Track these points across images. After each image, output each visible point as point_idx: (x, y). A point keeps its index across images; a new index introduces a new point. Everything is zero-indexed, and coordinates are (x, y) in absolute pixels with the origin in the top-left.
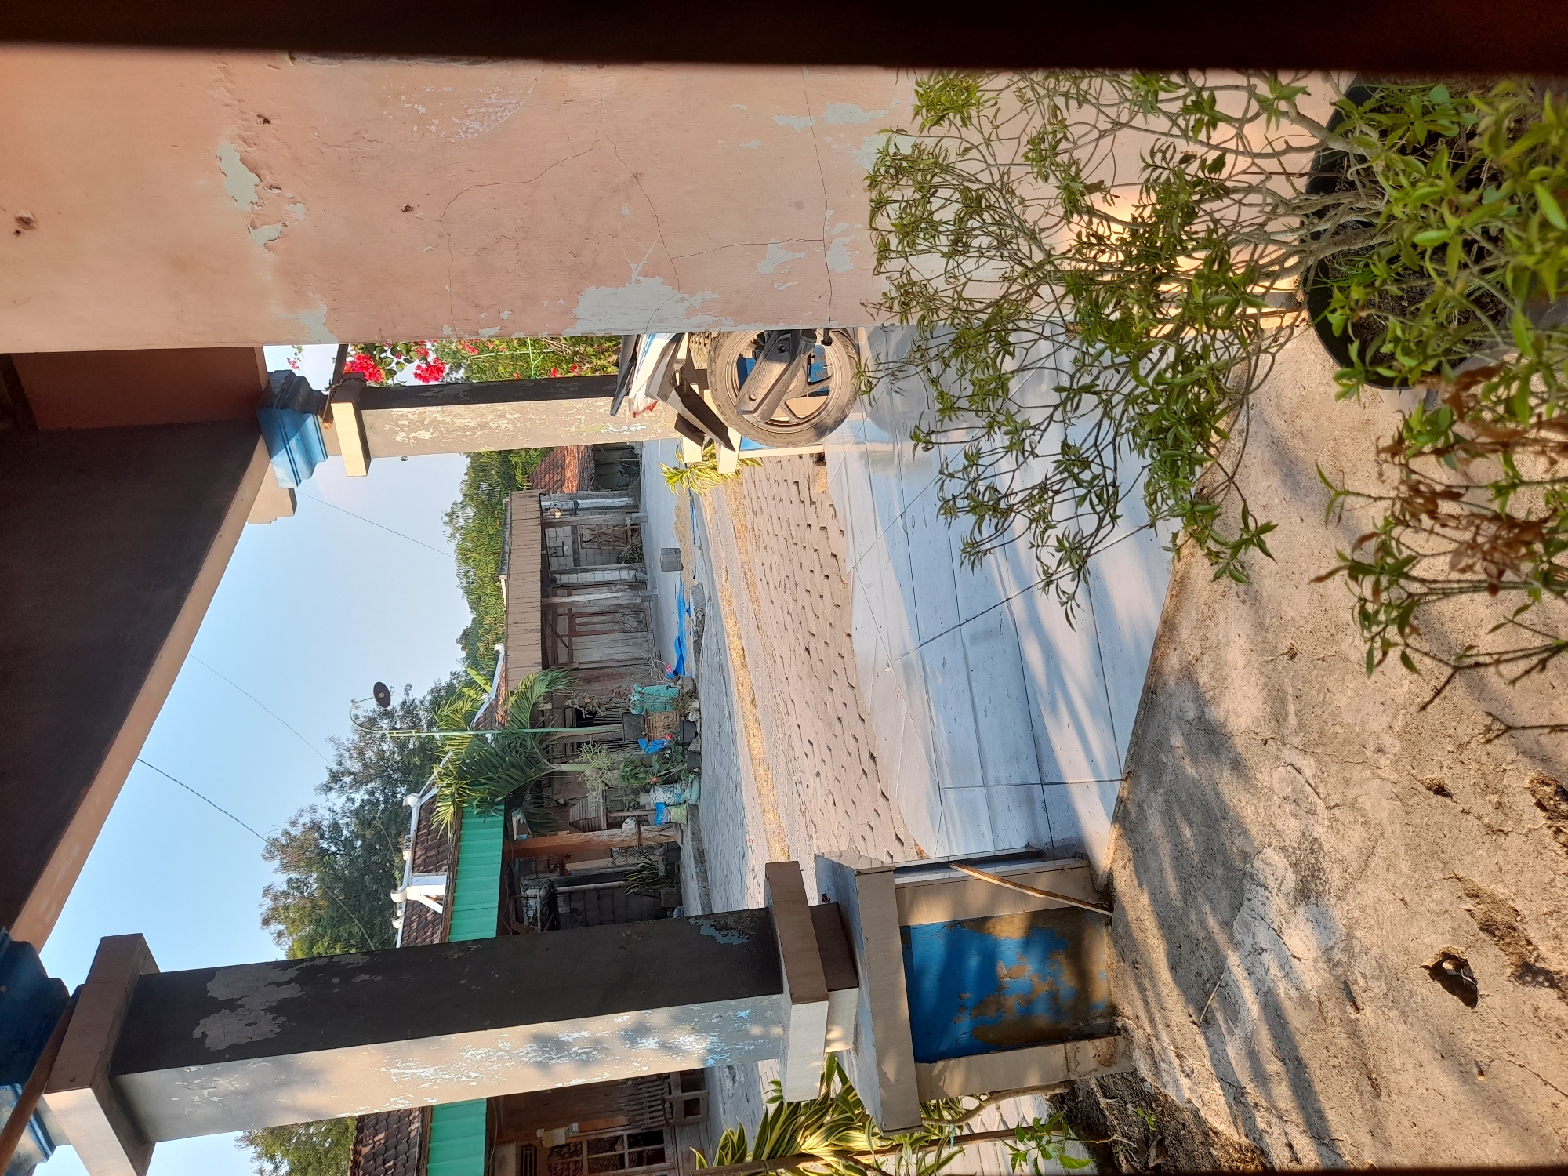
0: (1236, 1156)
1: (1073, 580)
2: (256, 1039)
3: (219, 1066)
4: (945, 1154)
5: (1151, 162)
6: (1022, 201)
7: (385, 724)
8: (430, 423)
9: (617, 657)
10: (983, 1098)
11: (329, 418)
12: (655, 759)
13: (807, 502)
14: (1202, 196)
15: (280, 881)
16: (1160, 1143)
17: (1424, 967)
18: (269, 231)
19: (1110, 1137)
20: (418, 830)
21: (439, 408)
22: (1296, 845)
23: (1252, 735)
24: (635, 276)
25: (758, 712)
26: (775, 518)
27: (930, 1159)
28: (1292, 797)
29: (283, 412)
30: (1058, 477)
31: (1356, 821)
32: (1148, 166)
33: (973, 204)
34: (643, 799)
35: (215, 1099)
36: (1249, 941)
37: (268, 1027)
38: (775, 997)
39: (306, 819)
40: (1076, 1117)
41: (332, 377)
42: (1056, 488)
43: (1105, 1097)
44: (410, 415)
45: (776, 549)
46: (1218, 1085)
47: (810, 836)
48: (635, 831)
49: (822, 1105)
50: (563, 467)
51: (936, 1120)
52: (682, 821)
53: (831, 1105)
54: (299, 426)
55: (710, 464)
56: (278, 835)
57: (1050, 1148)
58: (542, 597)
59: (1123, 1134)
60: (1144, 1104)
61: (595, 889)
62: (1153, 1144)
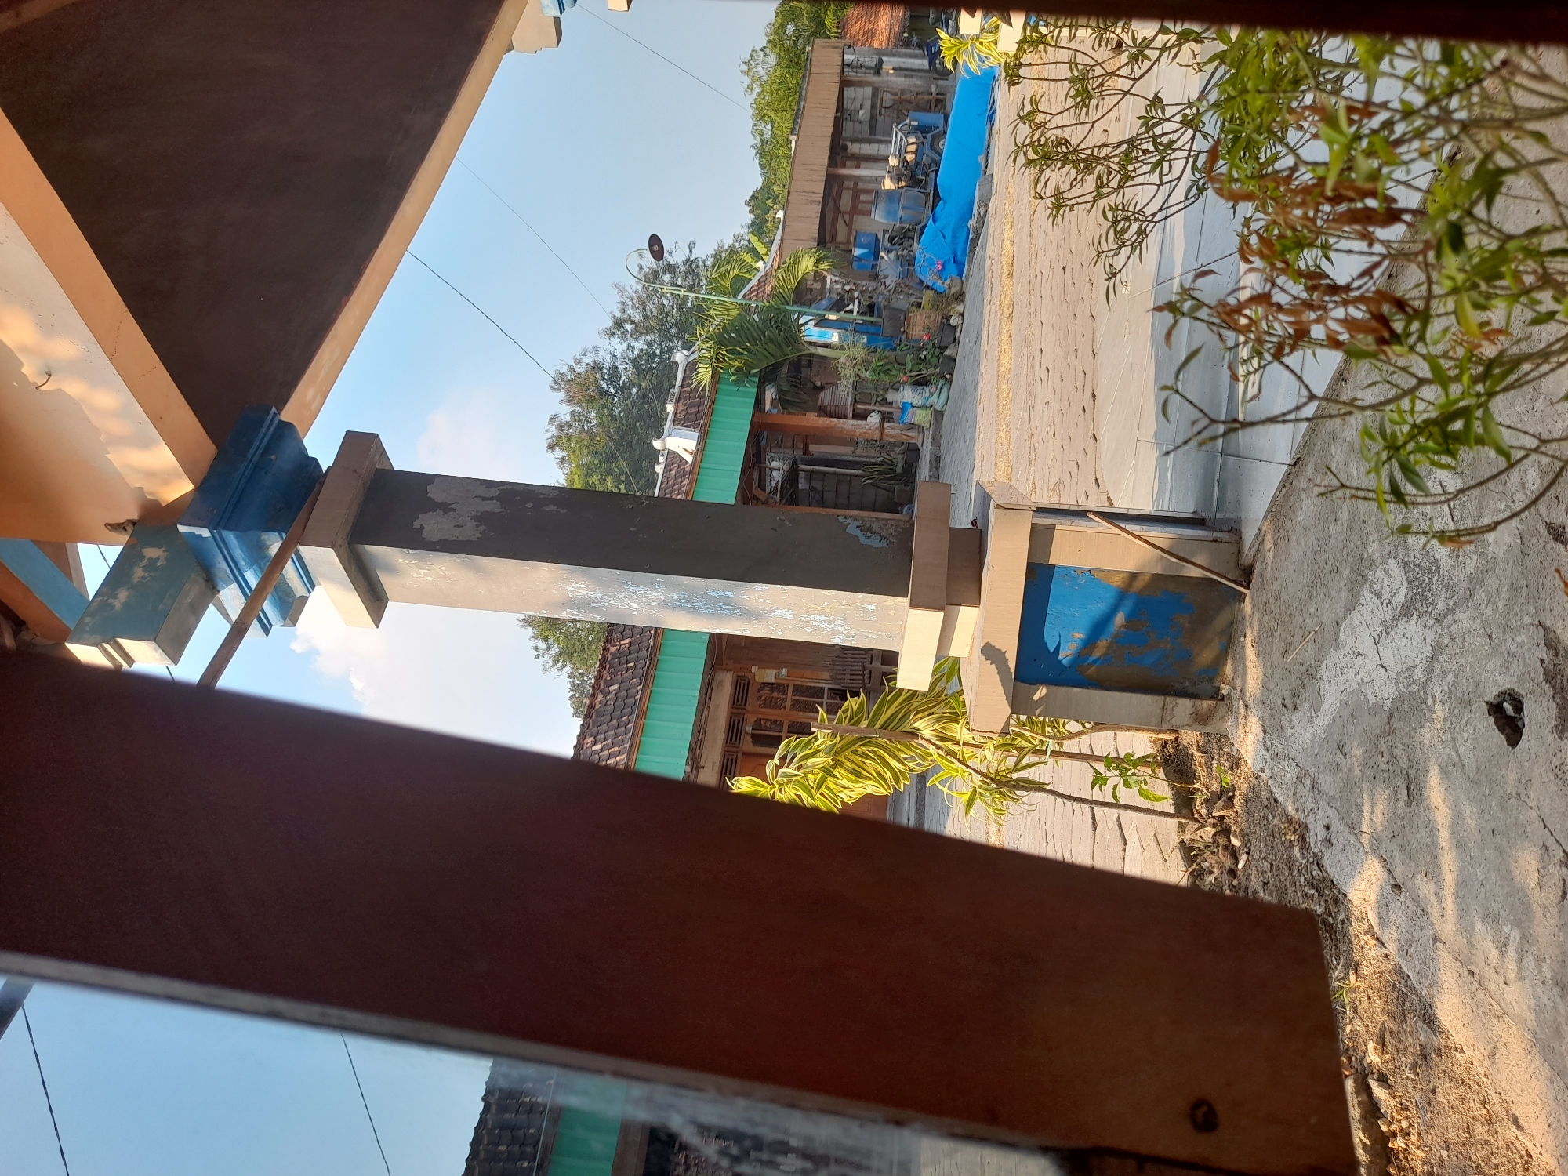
3: (432, 554)
10: (1087, 725)
16: (1231, 799)
19: (1194, 784)
20: (682, 386)
22: (1417, 563)
28: (1430, 515)
34: (891, 396)
35: (430, 579)
36: (1350, 643)
37: (471, 532)
38: (900, 599)
39: (589, 359)
40: (1171, 761)
43: (1199, 751)
47: (1030, 462)
48: (878, 425)
50: (877, 15)
52: (926, 424)
56: (564, 369)
57: (1131, 780)
58: (830, 165)
59: (1204, 784)
60: (1226, 764)
61: (835, 473)
62: (1224, 798)
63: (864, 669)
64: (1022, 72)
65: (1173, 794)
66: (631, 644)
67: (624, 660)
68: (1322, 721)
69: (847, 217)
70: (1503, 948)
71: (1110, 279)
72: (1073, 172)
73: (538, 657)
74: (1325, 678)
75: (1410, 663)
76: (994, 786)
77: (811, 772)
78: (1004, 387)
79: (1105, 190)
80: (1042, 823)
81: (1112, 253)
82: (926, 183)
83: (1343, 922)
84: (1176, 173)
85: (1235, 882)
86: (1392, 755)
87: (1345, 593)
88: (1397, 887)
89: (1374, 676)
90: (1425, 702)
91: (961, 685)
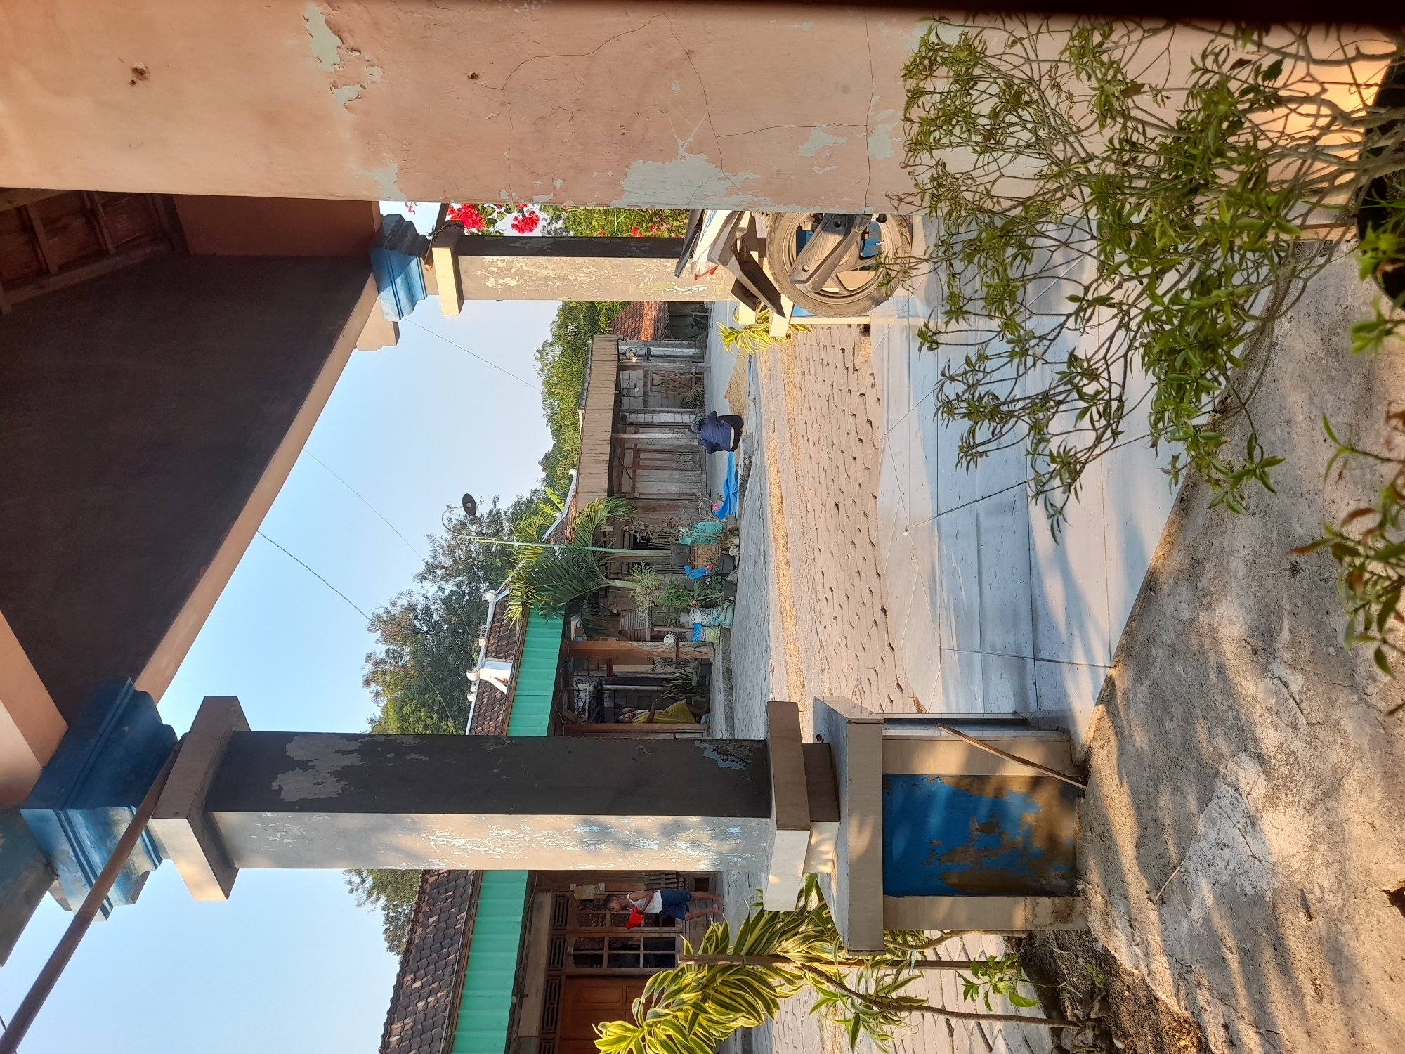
0: (1174, 1024)
1: (1064, 493)
2: (321, 796)
3: (290, 815)
4: (901, 978)
5: (1200, 64)
6: (1070, 96)
7: (473, 528)
8: (517, 271)
9: (673, 491)
10: (946, 931)
11: (430, 261)
12: (696, 585)
13: (851, 369)
14: (1252, 105)
15: (380, 650)
16: (1104, 999)
17: (1386, 891)
18: (349, 92)
19: (1059, 984)
20: (493, 622)
21: (525, 258)
22: (1272, 755)
23: (1243, 643)
24: (681, 152)
25: (789, 554)
26: (821, 381)
27: (888, 980)
28: (1275, 709)
29: (392, 253)
30: (1062, 388)
31: (1335, 742)
32: (1197, 69)
33: (1013, 98)
34: (683, 618)
35: (287, 841)
36: (1213, 835)
37: (332, 788)
38: (763, 820)
39: (404, 601)
40: (1030, 960)
41: (435, 224)
42: (1061, 397)
43: (1059, 948)
44: (499, 263)
45: (819, 409)
46: (1164, 959)
47: (823, 671)
48: (674, 645)
49: (801, 915)
50: (641, 316)
51: (900, 944)
52: (716, 641)
53: (807, 917)
54: (404, 268)
55: (763, 327)
56: (381, 612)
57: (1001, 985)
58: (613, 432)
59: (1071, 984)
60: (1093, 961)
61: (637, 690)
62: (1098, 998)
65: (1040, 997)
67: (442, 890)
68: (1196, 914)
69: (630, 472)
76: (876, 1009)
77: (681, 1010)
86: (1284, 947)
87: (1197, 786)
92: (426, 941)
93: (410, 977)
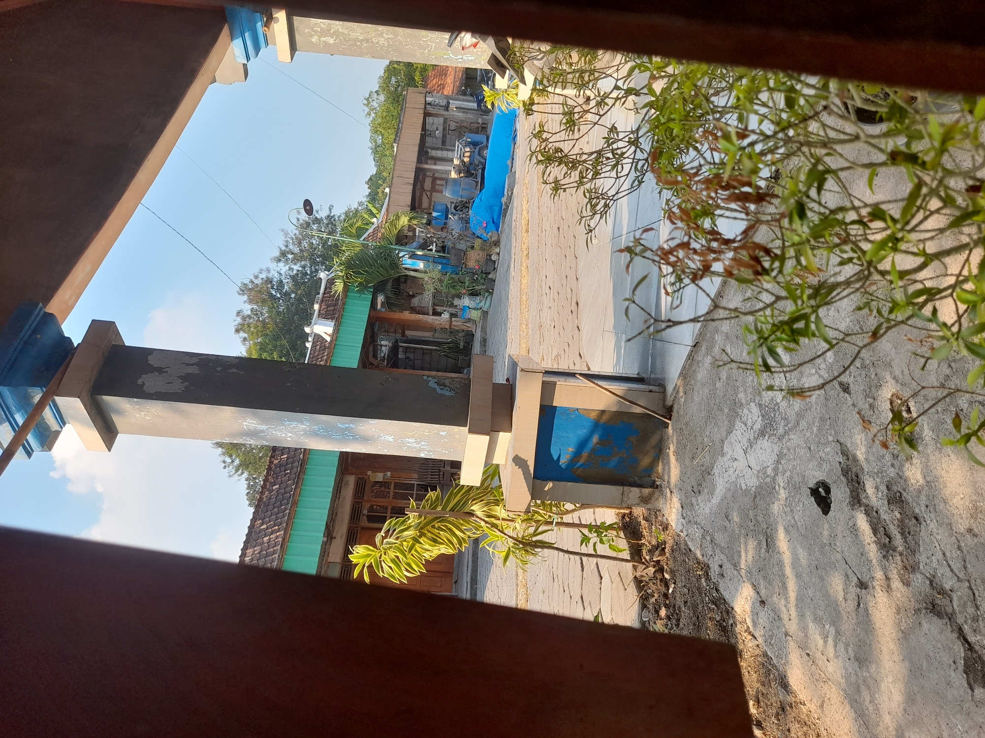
2: (170, 391)
3: (150, 401)
8: (334, 32)
10: (577, 505)
17: (809, 488)
19: (641, 540)
20: (324, 293)
21: (341, 23)
22: (767, 404)
25: (529, 262)
34: (456, 302)
35: (148, 418)
36: (730, 453)
37: (178, 387)
38: (462, 428)
39: (263, 276)
40: (627, 526)
43: (644, 520)
44: (322, 25)
47: (540, 343)
48: (448, 320)
50: (446, 75)
52: (478, 319)
54: (252, 24)
56: (247, 281)
57: (604, 539)
59: (648, 539)
60: (660, 527)
61: (422, 349)
62: (659, 549)
63: (440, 471)
64: (535, 108)
65: (630, 547)
66: (288, 458)
67: (283, 469)
68: (715, 500)
69: (428, 193)
70: (825, 639)
71: (588, 233)
72: (565, 168)
73: (225, 467)
74: (716, 474)
75: (765, 465)
76: (521, 546)
77: (405, 541)
78: (524, 297)
79: (585, 180)
80: (551, 567)
81: (589, 218)
82: (476, 175)
83: (732, 625)
84: (625, 172)
85: (667, 602)
86: (756, 520)
87: (726, 423)
88: (763, 602)
89: (744, 473)
90: (774, 488)
91: (500, 482)
92: (271, 501)
93: (259, 522)
